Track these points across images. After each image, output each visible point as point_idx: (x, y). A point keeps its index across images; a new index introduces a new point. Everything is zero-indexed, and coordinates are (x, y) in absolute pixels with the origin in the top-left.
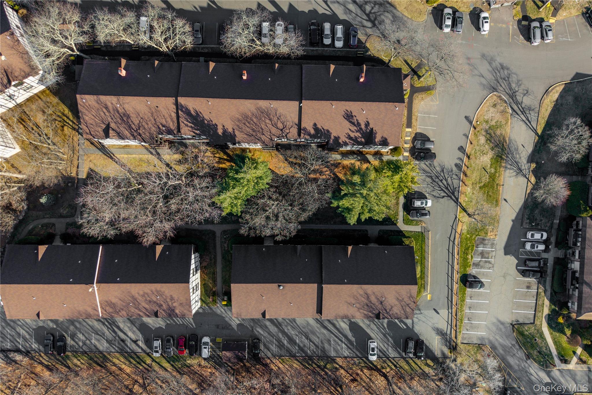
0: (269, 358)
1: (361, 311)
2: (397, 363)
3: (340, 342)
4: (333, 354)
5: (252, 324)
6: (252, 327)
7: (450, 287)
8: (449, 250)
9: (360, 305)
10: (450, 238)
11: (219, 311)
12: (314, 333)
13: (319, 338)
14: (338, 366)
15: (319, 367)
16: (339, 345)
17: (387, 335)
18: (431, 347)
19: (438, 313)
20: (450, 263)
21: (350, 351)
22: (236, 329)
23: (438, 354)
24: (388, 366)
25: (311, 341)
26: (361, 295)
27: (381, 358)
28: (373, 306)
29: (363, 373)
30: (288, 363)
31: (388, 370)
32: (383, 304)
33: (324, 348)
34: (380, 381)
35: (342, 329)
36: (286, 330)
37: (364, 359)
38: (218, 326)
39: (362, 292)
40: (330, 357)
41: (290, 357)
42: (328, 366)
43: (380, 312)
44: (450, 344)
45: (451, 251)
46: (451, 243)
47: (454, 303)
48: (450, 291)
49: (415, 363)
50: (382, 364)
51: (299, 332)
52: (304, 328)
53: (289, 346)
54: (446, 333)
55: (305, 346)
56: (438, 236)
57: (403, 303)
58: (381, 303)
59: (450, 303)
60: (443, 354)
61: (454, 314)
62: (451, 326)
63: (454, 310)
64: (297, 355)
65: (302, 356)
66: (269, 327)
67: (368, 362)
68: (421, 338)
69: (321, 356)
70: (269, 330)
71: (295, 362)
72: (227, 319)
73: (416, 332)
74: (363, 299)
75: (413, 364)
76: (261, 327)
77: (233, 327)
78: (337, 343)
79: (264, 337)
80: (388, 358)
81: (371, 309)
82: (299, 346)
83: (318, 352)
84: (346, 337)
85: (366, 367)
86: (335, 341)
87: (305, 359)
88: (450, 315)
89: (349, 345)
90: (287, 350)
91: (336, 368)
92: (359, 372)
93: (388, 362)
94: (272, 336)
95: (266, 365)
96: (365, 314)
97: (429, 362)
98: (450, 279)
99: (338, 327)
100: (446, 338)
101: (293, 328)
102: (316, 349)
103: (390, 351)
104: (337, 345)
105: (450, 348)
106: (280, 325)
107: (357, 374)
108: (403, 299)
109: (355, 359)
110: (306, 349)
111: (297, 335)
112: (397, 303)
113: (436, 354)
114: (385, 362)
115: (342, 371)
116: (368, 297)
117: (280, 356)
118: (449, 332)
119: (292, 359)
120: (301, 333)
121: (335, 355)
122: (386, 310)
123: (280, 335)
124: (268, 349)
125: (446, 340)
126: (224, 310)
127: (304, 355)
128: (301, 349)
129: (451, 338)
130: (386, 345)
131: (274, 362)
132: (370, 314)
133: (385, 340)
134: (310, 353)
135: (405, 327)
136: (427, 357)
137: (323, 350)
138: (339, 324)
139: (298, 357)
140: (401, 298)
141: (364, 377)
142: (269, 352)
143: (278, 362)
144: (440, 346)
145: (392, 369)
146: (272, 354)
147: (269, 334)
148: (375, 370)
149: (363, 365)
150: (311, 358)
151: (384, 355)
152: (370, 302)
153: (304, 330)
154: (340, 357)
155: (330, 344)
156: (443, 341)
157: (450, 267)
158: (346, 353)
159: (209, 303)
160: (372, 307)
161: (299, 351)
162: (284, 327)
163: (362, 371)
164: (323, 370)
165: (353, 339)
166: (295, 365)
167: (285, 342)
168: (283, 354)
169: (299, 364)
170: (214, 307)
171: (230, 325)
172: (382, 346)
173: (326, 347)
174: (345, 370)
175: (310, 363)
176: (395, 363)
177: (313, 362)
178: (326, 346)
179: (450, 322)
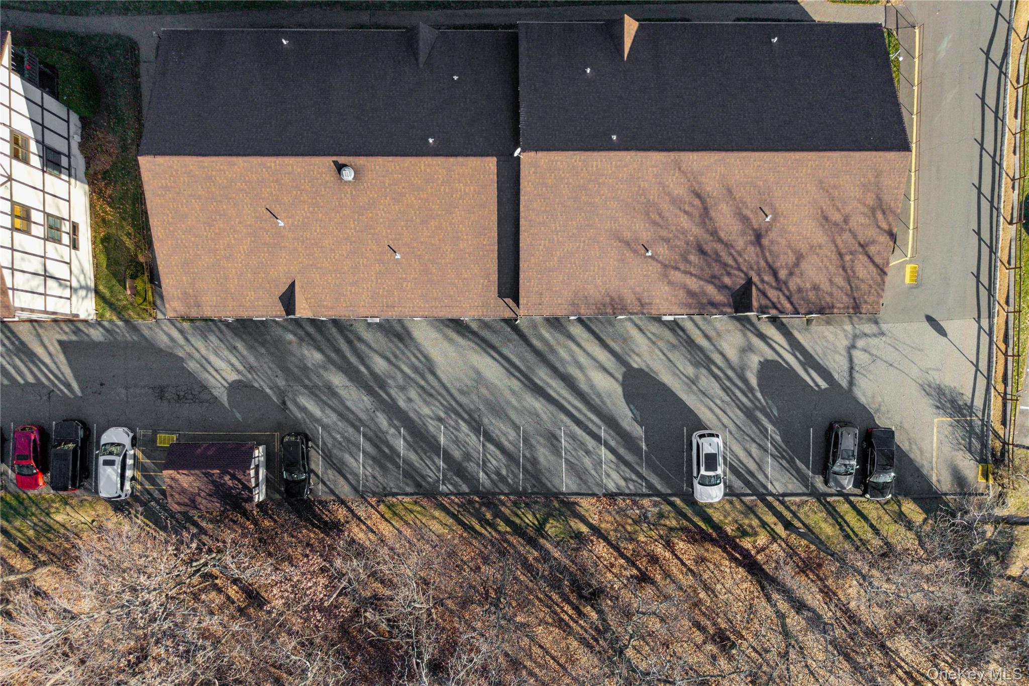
0: (342, 502)
1: (677, 276)
2: (794, 514)
3: (590, 443)
4: (566, 483)
5: (281, 383)
6: (281, 394)
7: (985, 236)
8: (983, 99)
9: (672, 248)
10: (987, 54)
11: (165, 338)
12: (498, 410)
13: (516, 427)
14: (584, 529)
15: (518, 530)
16: (588, 452)
17: (759, 415)
18: (915, 455)
19: (942, 332)
20: (989, 145)
21: (628, 473)
22: (224, 399)
23: (941, 480)
24: (764, 524)
25: (489, 437)
26: (676, 202)
27: (739, 496)
28: (724, 255)
29: (673, 552)
30: (409, 518)
31: (762, 539)
32: (765, 242)
33: (534, 461)
34: (729, 583)
35: (599, 395)
36: (402, 404)
37: (678, 501)
38: (160, 392)
39: (680, 190)
40: (557, 495)
41: (419, 498)
42: (552, 528)
43: (749, 282)
44: (984, 445)
45: (991, 100)
46: (993, 72)
47: (1000, 296)
48: (985, 250)
49: (859, 513)
50: (740, 517)
51: (449, 409)
52: (462, 392)
53: (413, 457)
54: (971, 407)
55: (468, 456)
56: (945, 44)
57: (847, 236)
58: (758, 237)
59: (984, 294)
60: (960, 480)
61: (998, 336)
62: (988, 378)
63: (999, 322)
64: (442, 488)
65: (460, 494)
66: (342, 393)
67: (689, 512)
68: (882, 422)
69: (525, 493)
70: (342, 402)
71: (437, 513)
72: (192, 366)
73: (863, 400)
74: (685, 222)
75: (851, 518)
76: (312, 391)
77: (216, 393)
78: (582, 445)
79: (324, 427)
80: (762, 498)
81: (717, 269)
82: (448, 457)
83: (515, 476)
84: (612, 422)
85: (683, 529)
86: (573, 437)
87: (471, 502)
88: (985, 339)
89: (622, 451)
90: (406, 474)
91: (578, 536)
92: (659, 550)
93: (761, 509)
94: (355, 423)
95: (333, 527)
96: (691, 293)
97: (910, 508)
98: (985, 205)
99: (583, 386)
100: (970, 424)
101: (427, 394)
102: (507, 467)
103: (769, 471)
104: (581, 453)
105: (982, 461)
106: (383, 385)
107: (654, 559)
108: (846, 220)
109: (646, 502)
110: (471, 467)
111: (440, 420)
112: (820, 237)
113: (934, 479)
114: (750, 510)
115: (601, 548)
116: (705, 212)
117: (383, 495)
118: (979, 403)
119: (425, 502)
120: (457, 410)
121: (574, 488)
122: (775, 273)
123: (382, 420)
124: (340, 469)
125: (971, 432)
126: (181, 332)
127: (465, 488)
128: (457, 468)
129: (986, 424)
130: (754, 450)
131: (362, 514)
132: (711, 290)
133: (752, 430)
134: (488, 483)
135: (823, 385)
136: (902, 488)
137: (534, 471)
138: (588, 379)
139: (446, 495)
140: (836, 217)
141: (675, 569)
142: (342, 481)
143: (375, 516)
144: (947, 449)
145: (774, 537)
146: (355, 489)
147: (341, 416)
148: (713, 541)
149: (674, 523)
150: (489, 499)
151: (747, 483)
152: (714, 233)
153: (464, 400)
154: (593, 495)
155: (556, 450)
156: (960, 433)
157: (987, 161)
158: (613, 480)
159: (125, 308)
160: (718, 259)
161: (449, 474)
162: (393, 392)
163: (669, 545)
164: (532, 542)
165: (638, 431)
166: (435, 526)
167: (400, 445)
168: (392, 486)
169: (450, 521)
170: (144, 324)
171: (204, 388)
172: (742, 455)
173: (542, 460)
174: (609, 543)
175: (489, 516)
176: (788, 515)
177: (498, 514)
178: (543, 454)
179: (983, 366)
